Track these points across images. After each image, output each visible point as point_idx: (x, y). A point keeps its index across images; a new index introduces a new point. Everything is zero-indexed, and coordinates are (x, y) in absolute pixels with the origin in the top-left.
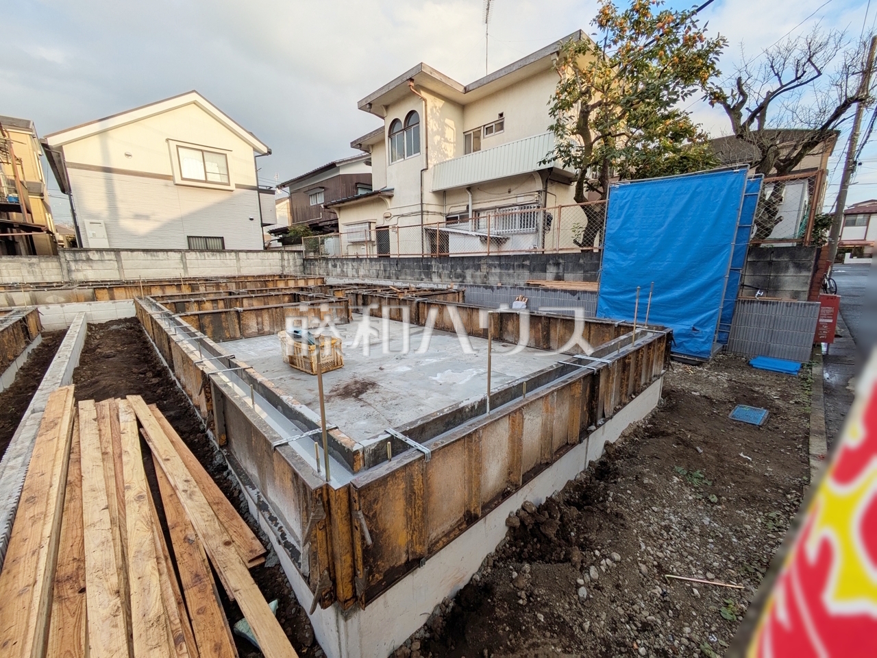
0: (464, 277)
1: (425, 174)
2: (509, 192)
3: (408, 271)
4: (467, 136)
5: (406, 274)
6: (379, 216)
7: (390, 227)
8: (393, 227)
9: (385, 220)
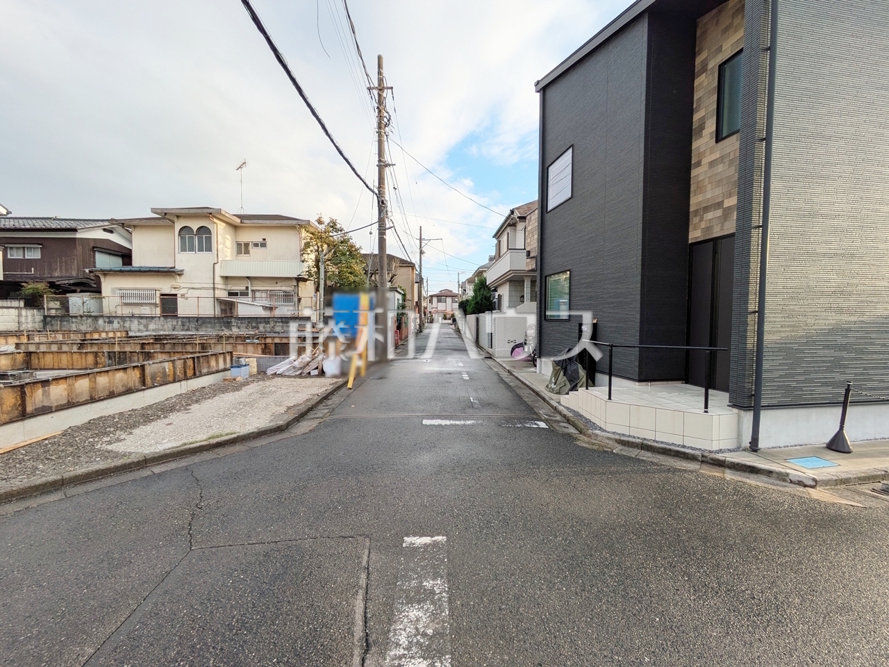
0: (258, 328)
1: (216, 265)
2: (277, 283)
3: (209, 325)
4: (239, 245)
5: (206, 327)
6: (165, 286)
7: (178, 296)
8: (183, 296)
9: (173, 289)
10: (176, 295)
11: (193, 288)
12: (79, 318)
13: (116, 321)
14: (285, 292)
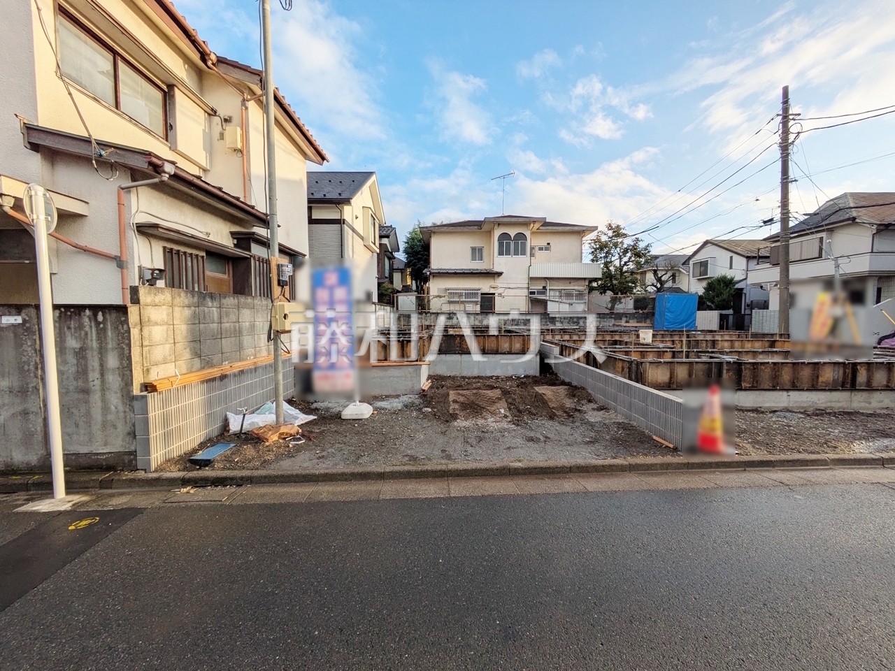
1: (530, 268)
2: (571, 283)
7: (496, 294)
8: (500, 295)
9: (491, 289)
11: (510, 288)
14: (579, 291)
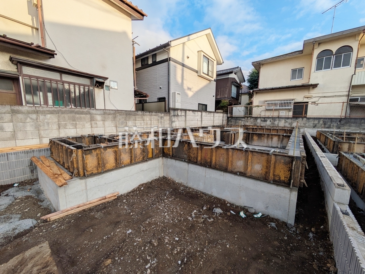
1: (354, 76)
6: (299, 97)
7: (309, 103)
8: (313, 103)
9: (305, 99)
10: (308, 102)
11: (325, 97)
12: (246, 118)
13: (269, 120)
